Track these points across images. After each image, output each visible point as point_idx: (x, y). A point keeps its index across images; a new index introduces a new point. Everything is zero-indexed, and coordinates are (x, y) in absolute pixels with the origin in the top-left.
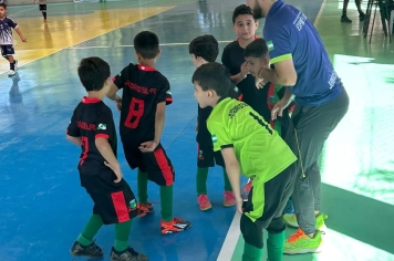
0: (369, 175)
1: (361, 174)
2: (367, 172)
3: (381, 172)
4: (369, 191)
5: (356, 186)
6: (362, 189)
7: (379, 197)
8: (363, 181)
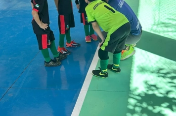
0: (157, 25)
1: (154, 25)
2: (157, 23)
3: (163, 23)
4: (157, 32)
5: (152, 30)
6: (155, 31)
7: (162, 34)
8: (155, 27)
